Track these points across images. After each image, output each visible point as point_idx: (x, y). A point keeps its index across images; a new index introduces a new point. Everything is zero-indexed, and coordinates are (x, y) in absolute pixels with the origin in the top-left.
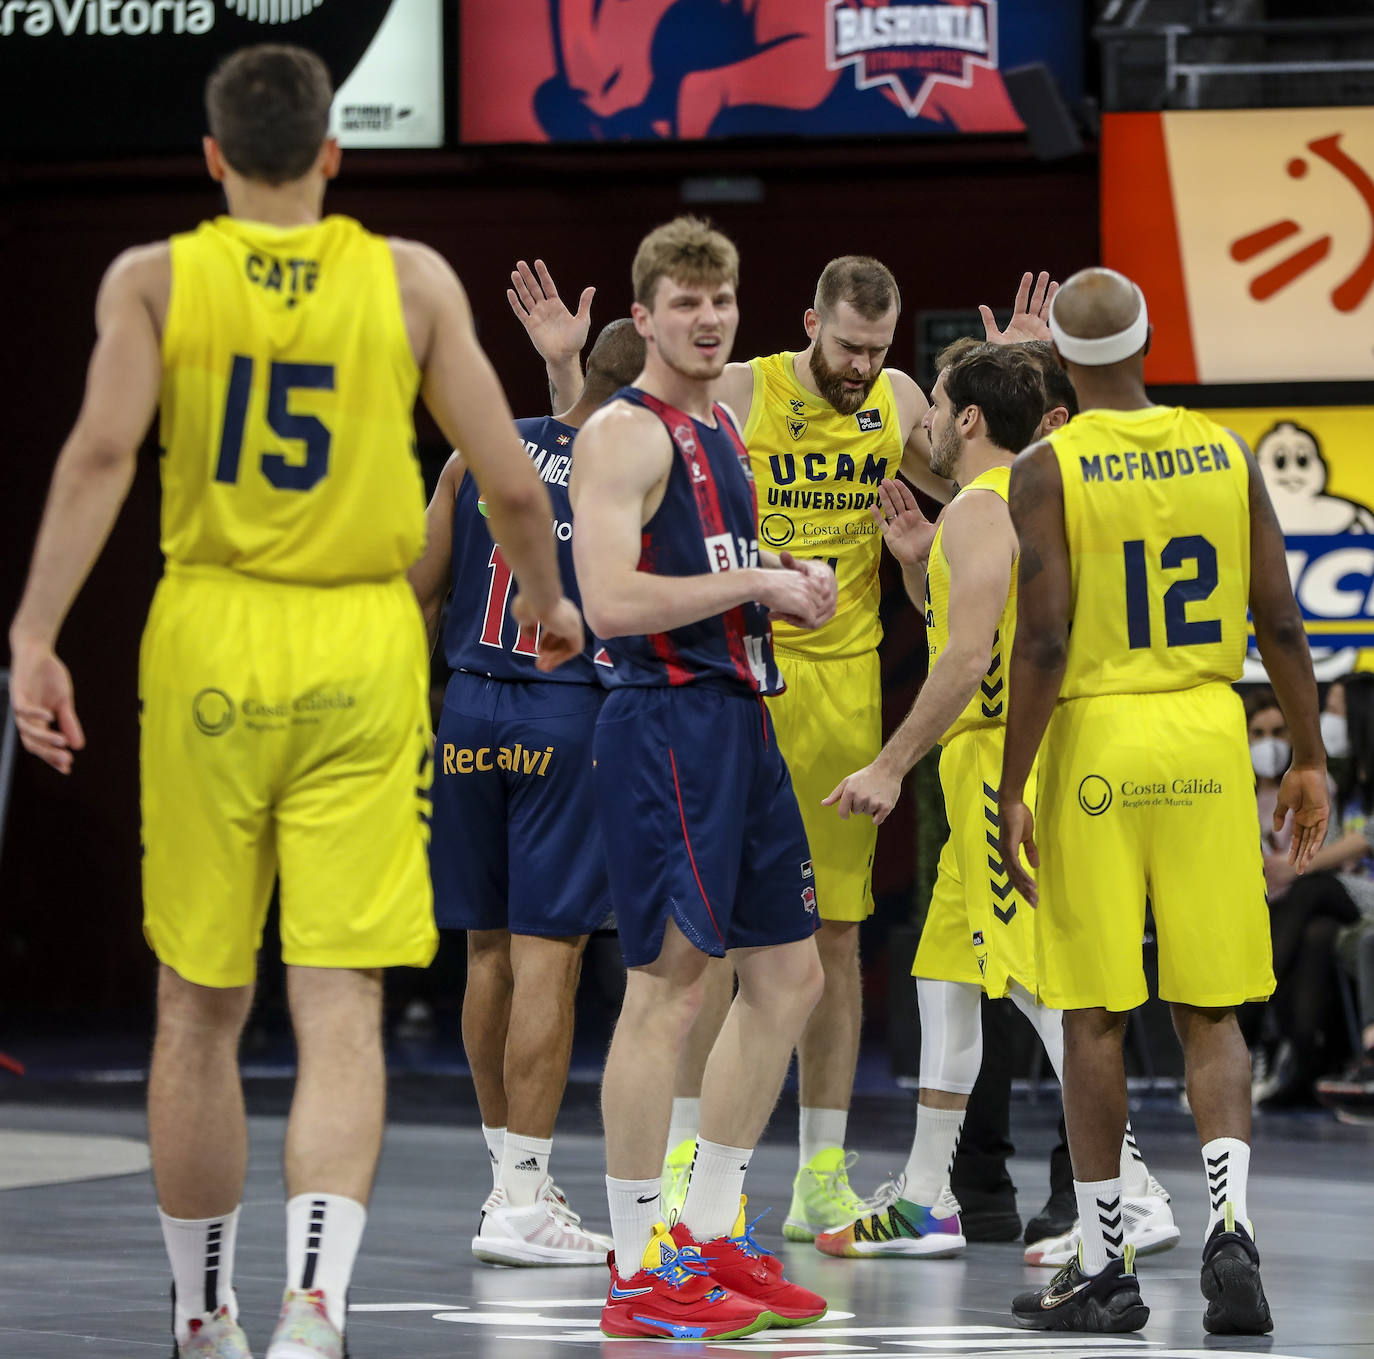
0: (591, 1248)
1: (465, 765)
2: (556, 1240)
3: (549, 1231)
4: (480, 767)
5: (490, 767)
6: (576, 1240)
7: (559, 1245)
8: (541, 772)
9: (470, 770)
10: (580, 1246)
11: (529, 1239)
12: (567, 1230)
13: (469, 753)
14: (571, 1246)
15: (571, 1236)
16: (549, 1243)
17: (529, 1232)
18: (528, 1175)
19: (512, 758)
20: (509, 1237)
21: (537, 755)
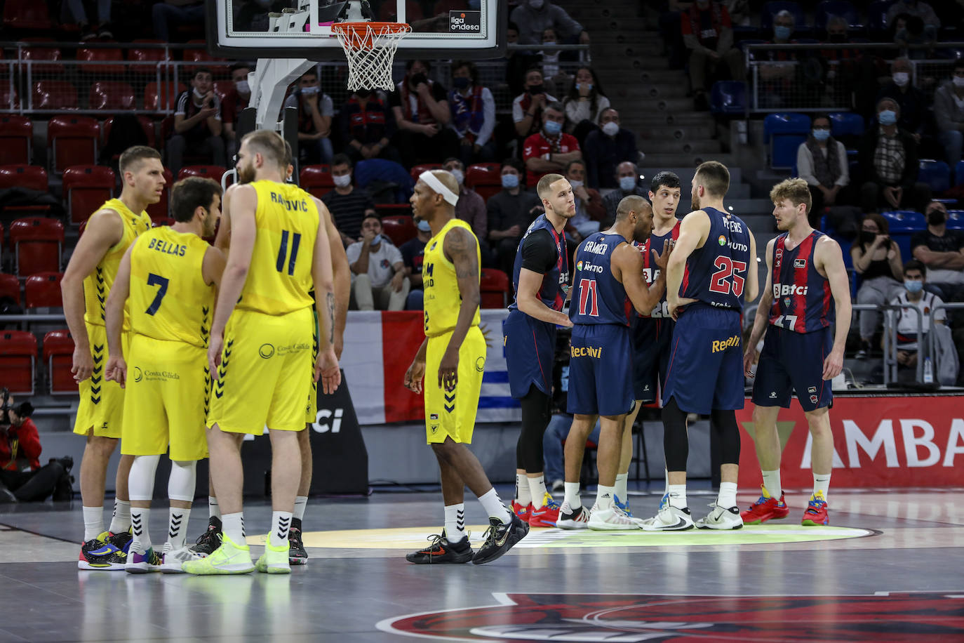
0: (630, 523)
1: (577, 354)
2: (617, 522)
3: (614, 519)
4: (583, 355)
5: (585, 354)
6: (625, 521)
7: (618, 523)
8: (599, 357)
9: (579, 355)
10: (626, 523)
11: (606, 522)
12: (621, 517)
13: (578, 349)
14: (623, 524)
15: (622, 520)
16: (614, 523)
17: (606, 519)
18: (606, 499)
19: (591, 352)
20: (599, 521)
21: (596, 350)
